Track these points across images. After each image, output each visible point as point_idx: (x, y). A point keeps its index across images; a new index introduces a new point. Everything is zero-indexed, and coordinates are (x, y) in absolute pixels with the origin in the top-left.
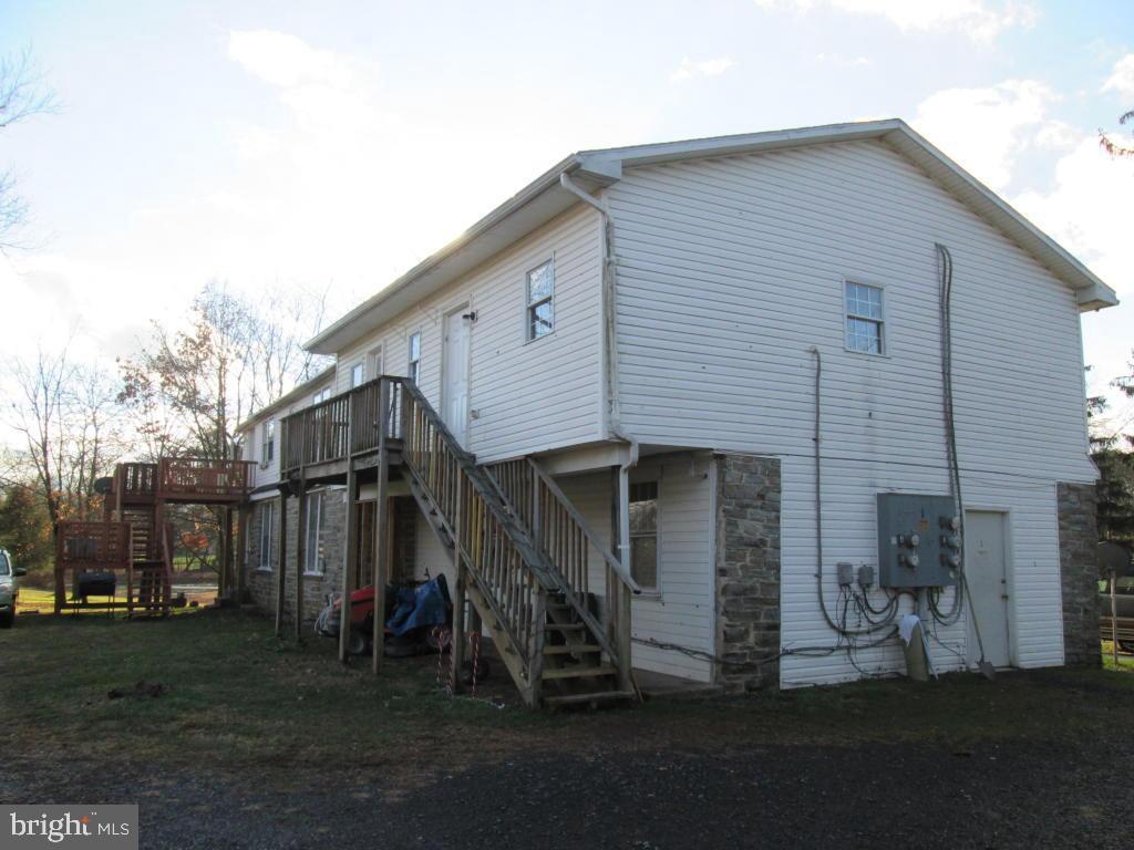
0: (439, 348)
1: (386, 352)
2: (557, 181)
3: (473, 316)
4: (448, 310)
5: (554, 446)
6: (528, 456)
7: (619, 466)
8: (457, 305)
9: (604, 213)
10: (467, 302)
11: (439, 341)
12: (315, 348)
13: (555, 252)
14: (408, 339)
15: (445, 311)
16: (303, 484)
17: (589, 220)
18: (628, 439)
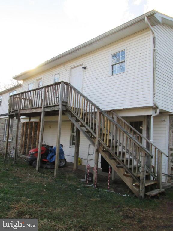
0: (69, 78)
1: (43, 80)
2: (144, 19)
3: (85, 68)
4: (72, 67)
5: (117, 108)
6: (111, 110)
7: (151, 115)
8: (77, 65)
9: (153, 33)
10: (83, 64)
11: (69, 76)
12: (16, 78)
13: (126, 47)
14: (53, 76)
15: (71, 67)
16: (19, 115)
17: (147, 35)
18: (158, 106)
